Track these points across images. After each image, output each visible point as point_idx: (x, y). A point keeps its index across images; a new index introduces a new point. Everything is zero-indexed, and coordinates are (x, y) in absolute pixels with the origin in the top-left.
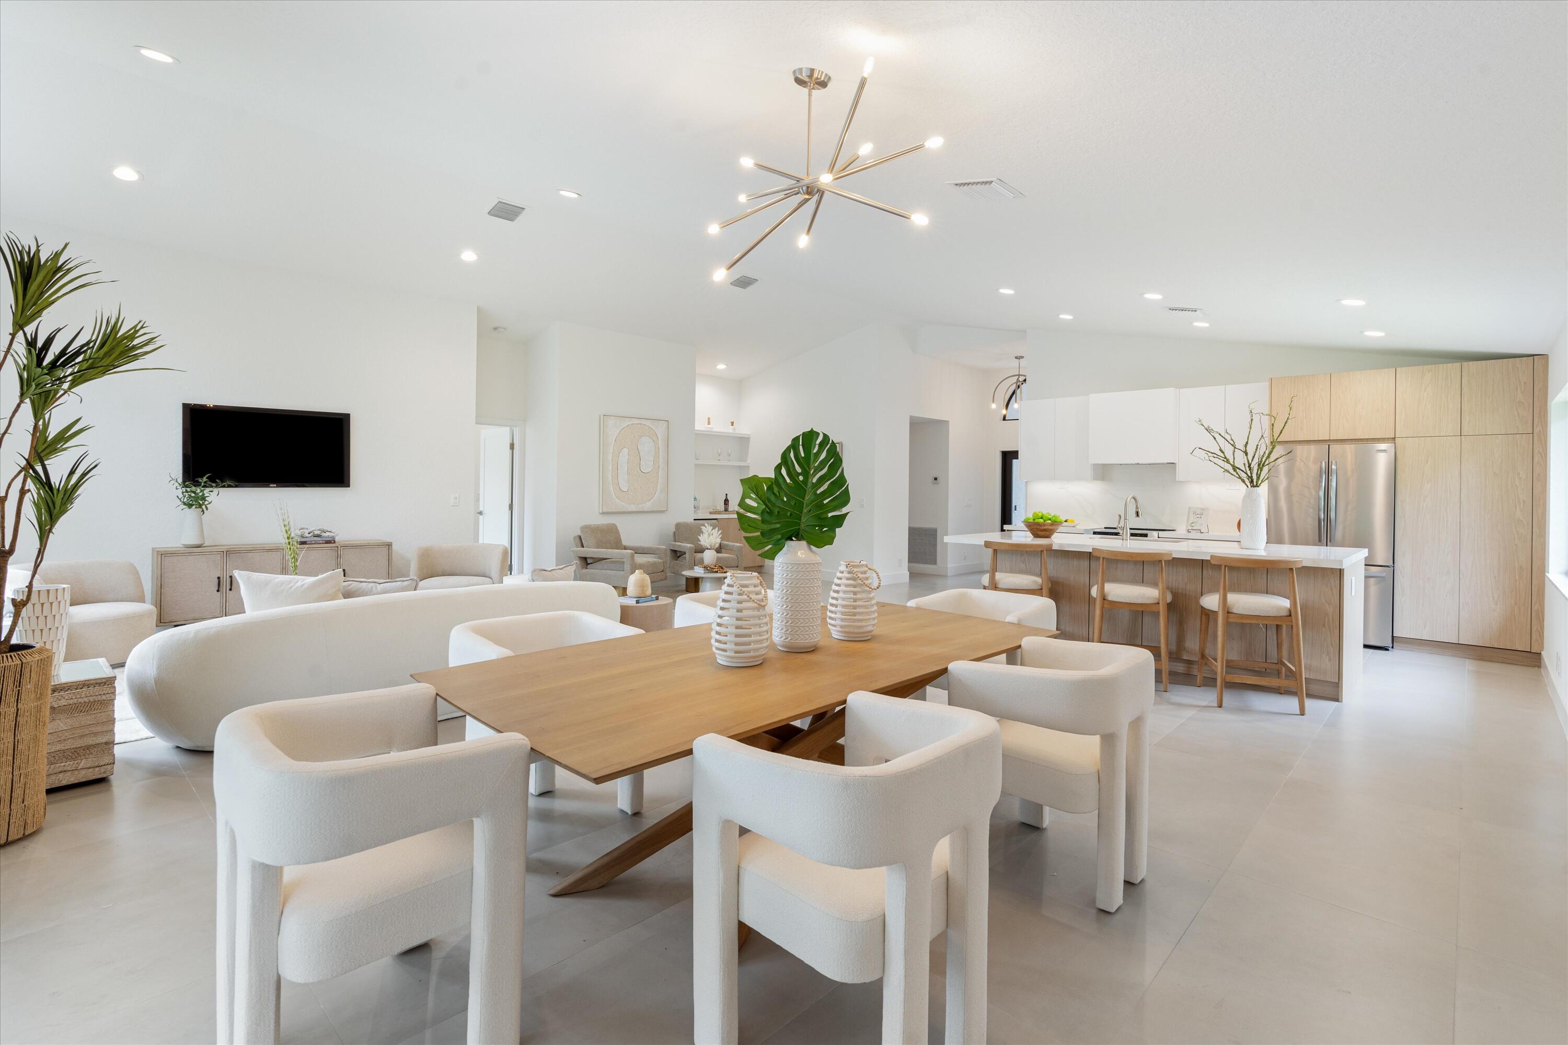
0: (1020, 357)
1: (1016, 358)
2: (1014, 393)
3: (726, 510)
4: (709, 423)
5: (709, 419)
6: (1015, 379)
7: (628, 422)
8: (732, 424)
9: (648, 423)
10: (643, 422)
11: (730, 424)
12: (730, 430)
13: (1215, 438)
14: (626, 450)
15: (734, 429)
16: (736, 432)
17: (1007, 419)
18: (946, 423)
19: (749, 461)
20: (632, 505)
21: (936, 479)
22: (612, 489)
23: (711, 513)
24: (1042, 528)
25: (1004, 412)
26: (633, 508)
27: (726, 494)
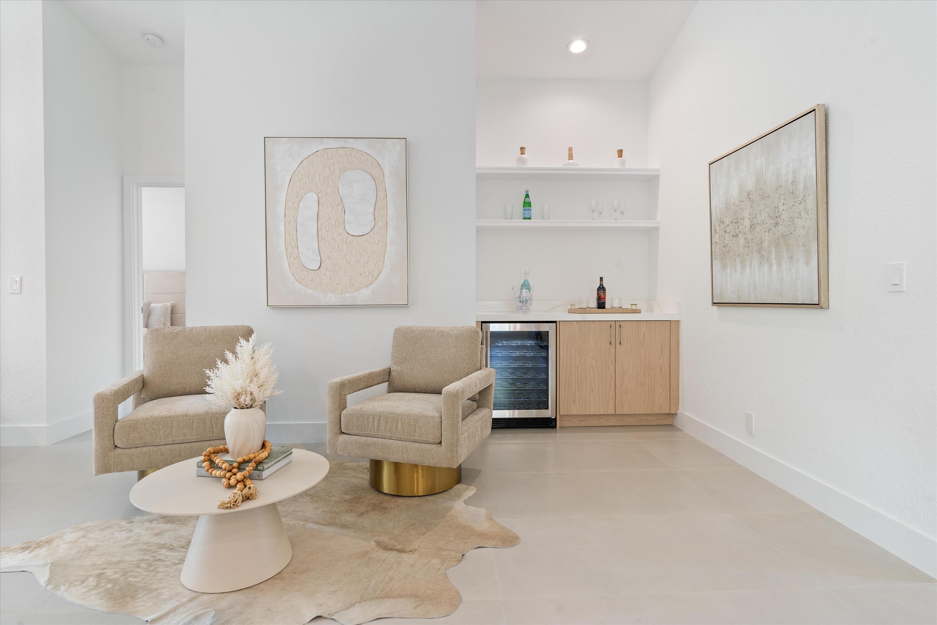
3: (601, 305)
4: (571, 157)
5: (570, 149)
7: (315, 146)
8: (620, 153)
9: (360, 145)
10: (351, 143)
11: (616, 154)
12: (614, 163)
14: (312, 197)
15: (624, 163)
16: (628, 166)
19: (658, 219)
20: (330, 295)
22: (286, 266)
23: (571, 311)
26: (332, 299)
27: (601, 279)
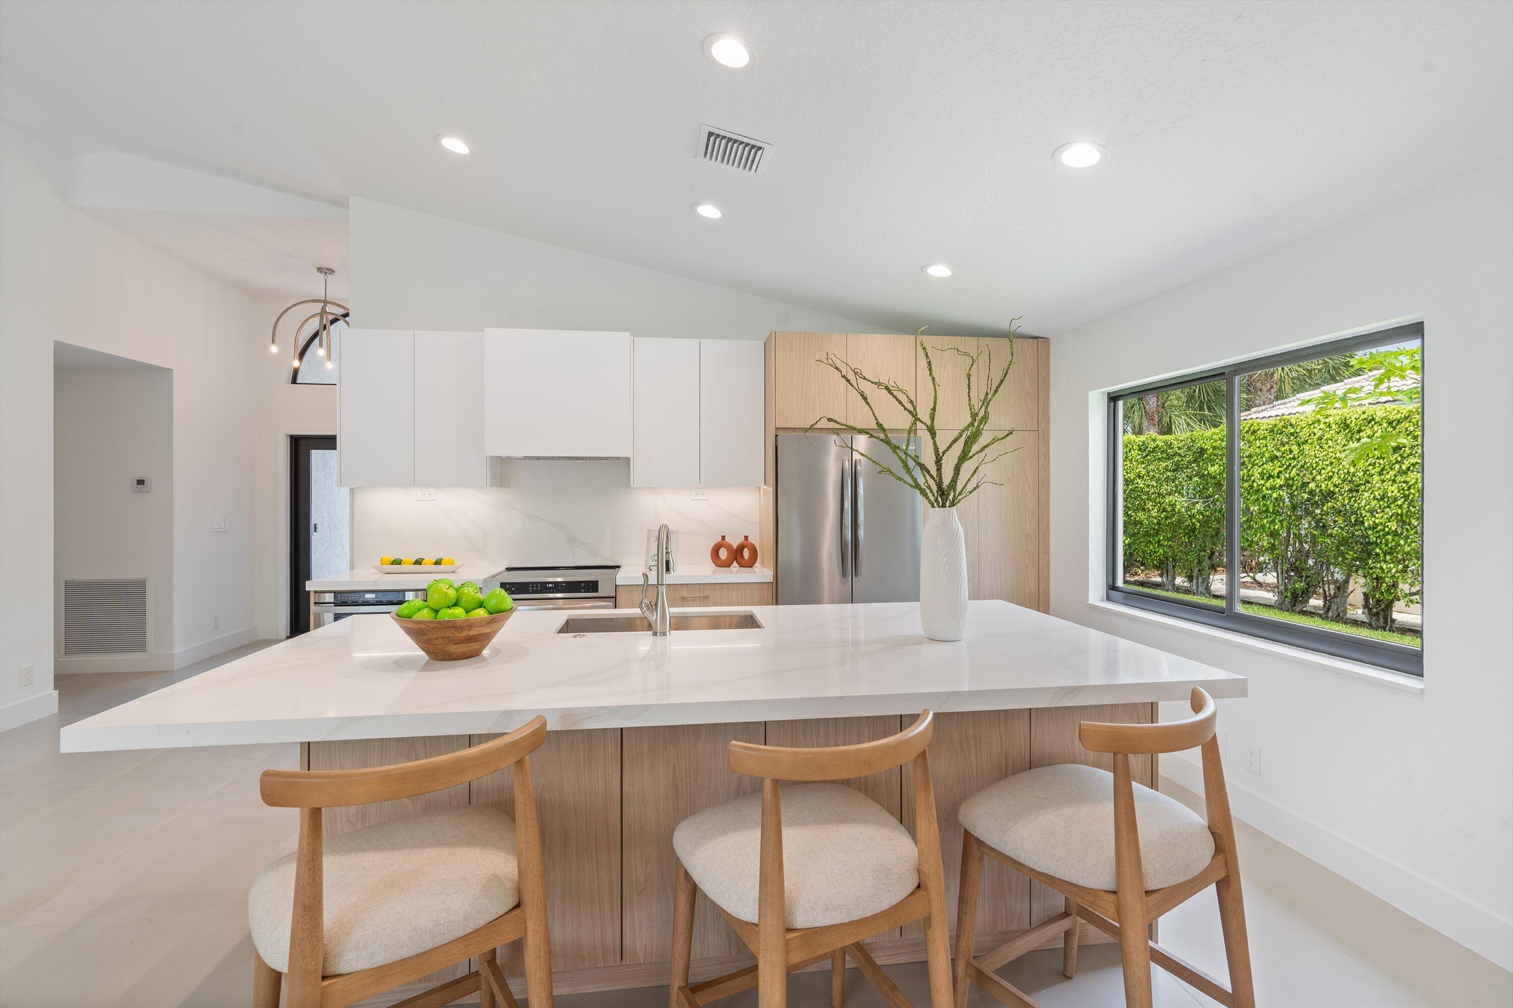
0: (328, 269)
1: (320, 269)
2: (316, 335)
6: (318, 307)
13: (865, 399)
17: (298, 382)
18: (169, 371)
21: (141, 482)
24: (464, 634)
25: (296, 363)
